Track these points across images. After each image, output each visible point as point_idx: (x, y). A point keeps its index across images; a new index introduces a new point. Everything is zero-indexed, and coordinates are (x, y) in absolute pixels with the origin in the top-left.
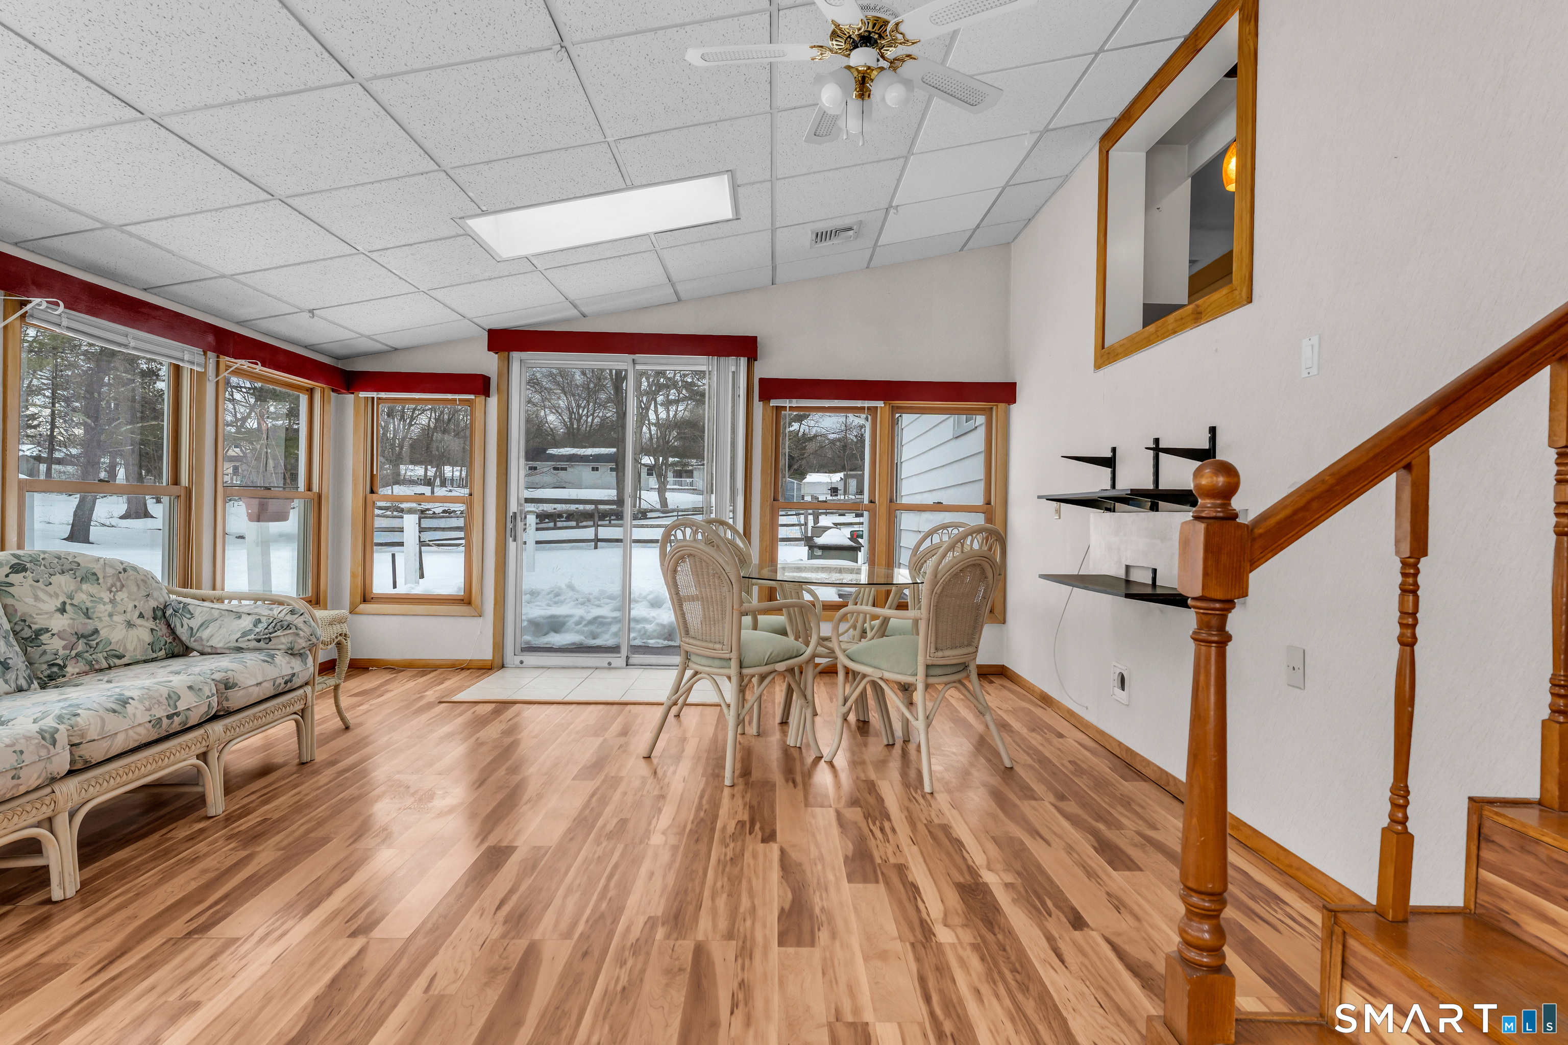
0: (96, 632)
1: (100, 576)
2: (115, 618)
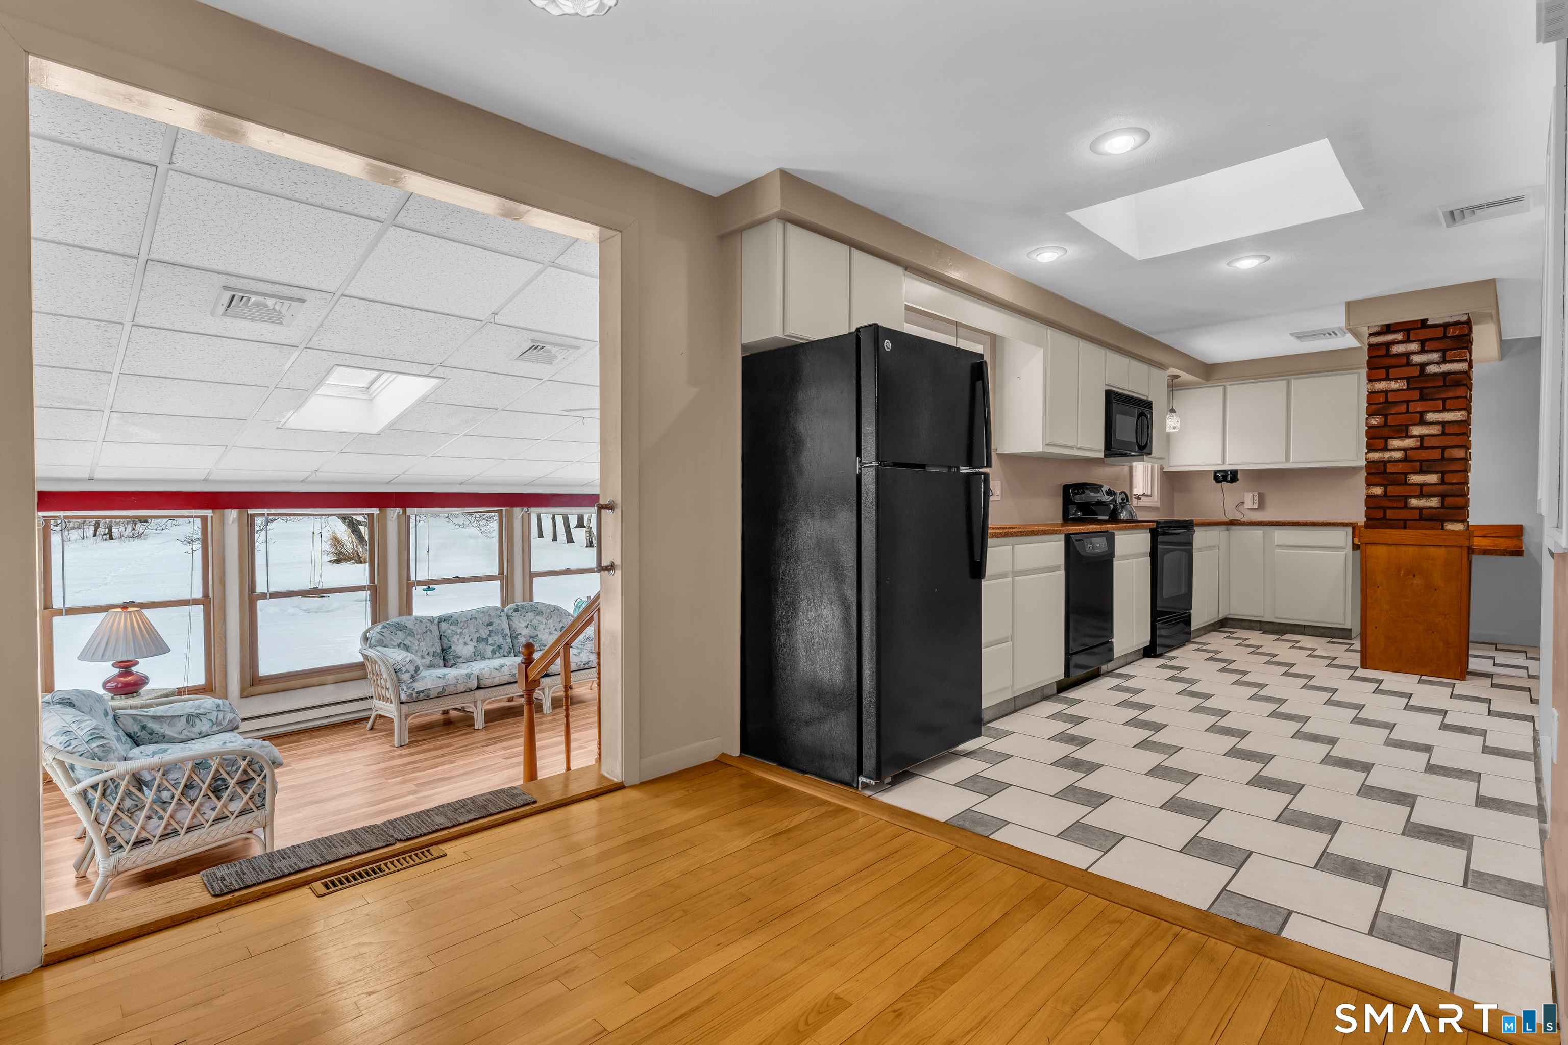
0: (537, 635)
1: (544, 613)
2: (545, 630)
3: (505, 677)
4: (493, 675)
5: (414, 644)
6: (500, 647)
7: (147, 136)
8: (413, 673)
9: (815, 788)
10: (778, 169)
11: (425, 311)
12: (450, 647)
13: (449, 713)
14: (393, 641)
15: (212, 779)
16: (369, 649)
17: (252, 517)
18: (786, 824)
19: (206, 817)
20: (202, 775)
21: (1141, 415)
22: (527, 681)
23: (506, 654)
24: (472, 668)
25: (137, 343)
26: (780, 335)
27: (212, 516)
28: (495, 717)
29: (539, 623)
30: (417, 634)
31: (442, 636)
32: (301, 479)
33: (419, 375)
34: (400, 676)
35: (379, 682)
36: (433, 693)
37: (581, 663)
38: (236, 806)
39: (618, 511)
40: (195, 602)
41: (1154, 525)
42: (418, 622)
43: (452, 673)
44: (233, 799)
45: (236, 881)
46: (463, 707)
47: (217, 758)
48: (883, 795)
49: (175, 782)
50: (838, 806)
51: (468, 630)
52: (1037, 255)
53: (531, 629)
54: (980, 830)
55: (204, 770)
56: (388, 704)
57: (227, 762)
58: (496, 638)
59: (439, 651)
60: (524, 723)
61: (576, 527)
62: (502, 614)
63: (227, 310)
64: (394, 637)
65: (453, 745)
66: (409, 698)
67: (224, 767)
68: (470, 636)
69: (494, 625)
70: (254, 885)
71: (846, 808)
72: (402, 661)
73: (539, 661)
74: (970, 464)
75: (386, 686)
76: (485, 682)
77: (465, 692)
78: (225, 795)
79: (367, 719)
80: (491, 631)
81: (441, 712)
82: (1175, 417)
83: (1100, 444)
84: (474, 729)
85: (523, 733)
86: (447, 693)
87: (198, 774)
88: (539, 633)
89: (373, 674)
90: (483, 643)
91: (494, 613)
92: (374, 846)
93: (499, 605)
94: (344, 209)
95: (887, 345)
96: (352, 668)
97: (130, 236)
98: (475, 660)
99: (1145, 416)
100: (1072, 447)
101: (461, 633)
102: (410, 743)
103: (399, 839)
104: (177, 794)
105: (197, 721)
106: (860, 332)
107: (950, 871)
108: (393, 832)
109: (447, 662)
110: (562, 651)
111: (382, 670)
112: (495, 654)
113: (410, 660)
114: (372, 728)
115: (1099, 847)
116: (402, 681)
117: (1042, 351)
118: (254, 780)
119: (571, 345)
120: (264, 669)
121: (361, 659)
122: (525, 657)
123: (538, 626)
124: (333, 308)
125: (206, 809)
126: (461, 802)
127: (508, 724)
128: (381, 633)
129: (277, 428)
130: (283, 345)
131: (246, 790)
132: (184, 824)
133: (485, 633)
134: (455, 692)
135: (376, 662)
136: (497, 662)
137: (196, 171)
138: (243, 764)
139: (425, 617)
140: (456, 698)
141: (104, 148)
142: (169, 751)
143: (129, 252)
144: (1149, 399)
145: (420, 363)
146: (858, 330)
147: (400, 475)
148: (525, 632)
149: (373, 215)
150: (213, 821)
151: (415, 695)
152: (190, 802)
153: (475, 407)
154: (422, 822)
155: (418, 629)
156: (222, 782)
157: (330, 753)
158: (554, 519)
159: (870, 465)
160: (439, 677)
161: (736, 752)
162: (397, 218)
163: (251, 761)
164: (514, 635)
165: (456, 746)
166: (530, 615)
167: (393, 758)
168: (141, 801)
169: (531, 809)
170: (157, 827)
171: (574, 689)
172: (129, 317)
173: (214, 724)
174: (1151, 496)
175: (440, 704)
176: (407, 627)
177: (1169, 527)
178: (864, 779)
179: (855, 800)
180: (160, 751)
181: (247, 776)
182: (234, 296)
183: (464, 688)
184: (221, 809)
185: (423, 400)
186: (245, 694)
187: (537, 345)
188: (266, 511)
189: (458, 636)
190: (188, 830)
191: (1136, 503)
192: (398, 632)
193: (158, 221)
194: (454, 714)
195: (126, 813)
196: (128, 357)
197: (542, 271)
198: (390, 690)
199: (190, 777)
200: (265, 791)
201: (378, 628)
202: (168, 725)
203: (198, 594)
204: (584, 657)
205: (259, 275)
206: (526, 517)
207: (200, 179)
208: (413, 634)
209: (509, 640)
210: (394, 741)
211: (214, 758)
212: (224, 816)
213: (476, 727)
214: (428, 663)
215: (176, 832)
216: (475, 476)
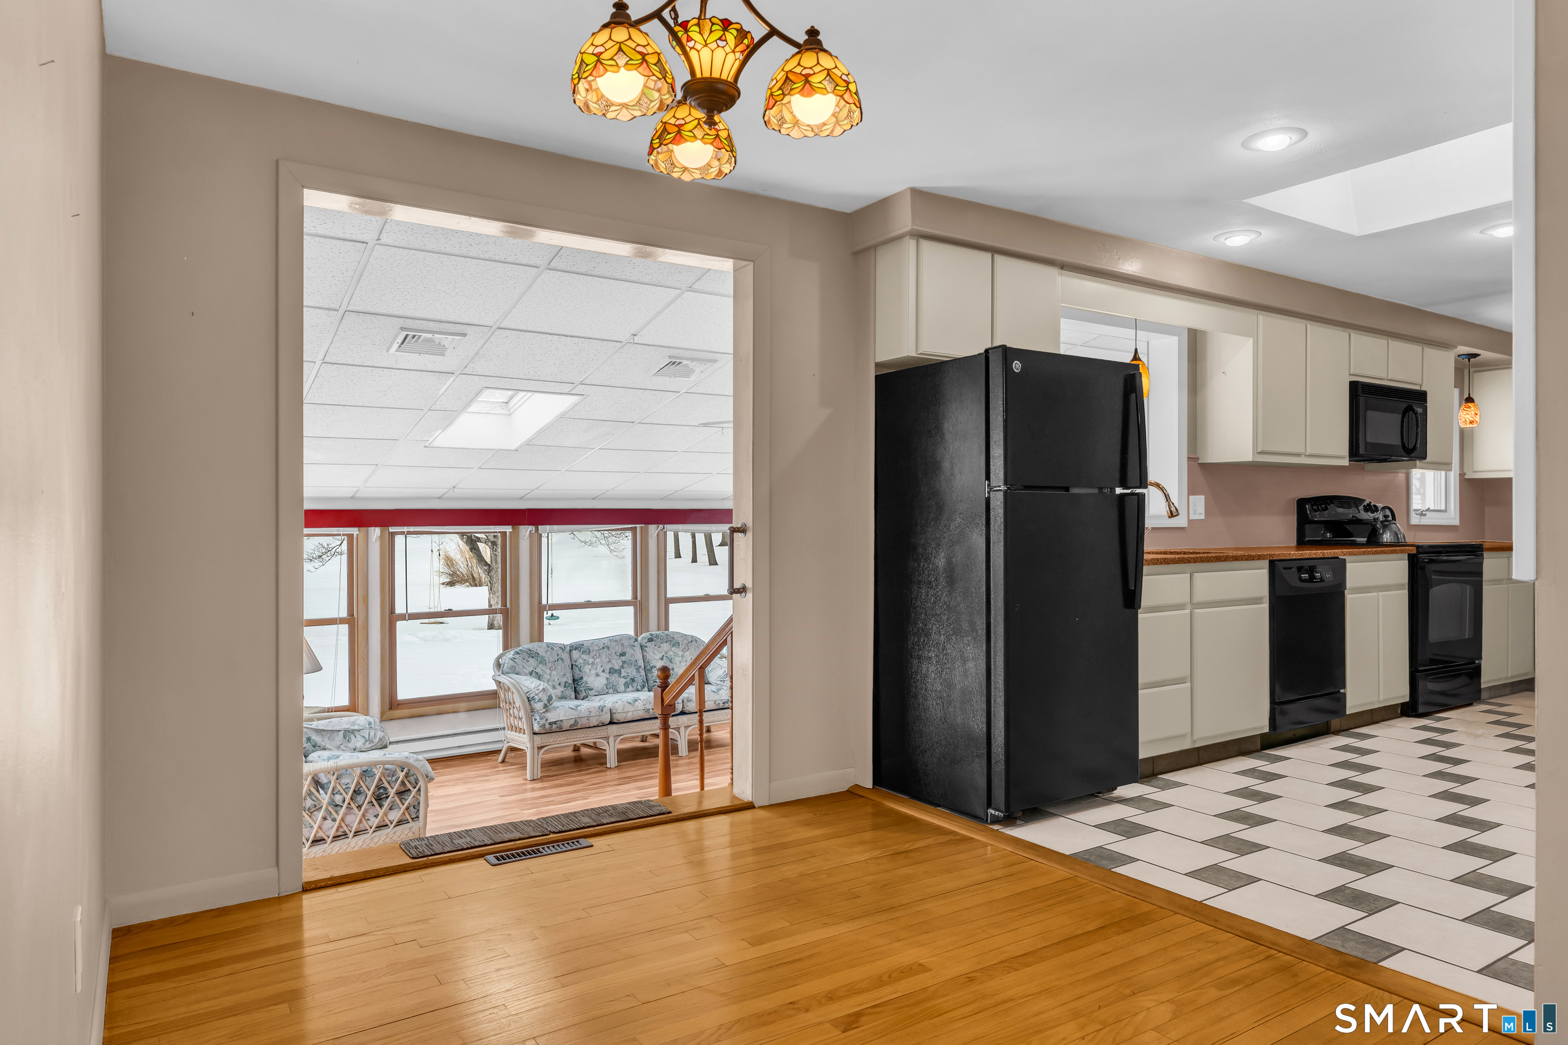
1: (681, 644)
2: (682, 663)
3: (639, 712)
4: (626, 709)
5: (546, 672)
6: (633, 680)
7: (365, 223)
8: (546, 702)
9: (945, 820)
10: (908, 188)
11: (569, 336)
12: (582, 678)
13: (580, 750)
14: (525, 668)
15: (376, 787)
16: (502, 675)
17: (393, 535)
18: (906, 846)
19: (370, 823)
20: (368, 782)
21: (1409, 409)
22: (663, 705)
23: (639, 688)
24: (605, 701)
25: (323, 377)
26: (913, 354)
27: (357, 534)
28: (628, 756)
29: (674, 655)
30: (549, 662)
31: (574, 666)
32: (439, 496)
33: (560, 393)
34: (533, 705)
35: (511, 711)
36: (566, 726)
37: (720, 702)
38: (395, 816)
39: (750, 534)
40: (342, 621)
41: (1414, 551)
42: (550, 649)
43: (585, 706)
44: (393, 808)
45: (427, 849)
46: (595, 743)
47: (380, 767)
48: (1013, 829)
49: (346, 786)
50: (964, 836)
51: (600, 660)
52: (1226, 239)
53: (666, 662)
54: (1104, 863)
55: (369, 777)
56: (521, 735)
57: (388, 772)
58: (629, 670)
59: (570, 681)
60: (659, 765)
61: (720, 545)
62: (636, 644)
63: (400, 346)
64: (526, 664)
65: (586, 782)
66: (542, 729)
67: (386, 777)
68: (602, 666)
69: (627, 655)
70: (441, 853)
71: (972, 838)
72: (535, 690)
73: (675, 685)
74: (1124, 485)
75: (519, 716)
76: (618, 717)
77: (597, 726)
78: (386, 804)
79: (498, 752)
80: (624, 662)
81: (572, 748)
82: (1472, 408)
83: (1343, 448)
84: (607, 767)
85: (658, 774)
86: (579, 726)
87: (364, 781)
88: (675, 666)
89: (506, 702)
90: (615, 675)
91: (627, 643)
92: (533, 834)
93: (632, 633)
94: (509, 260)
95: (1017, 366)
96: (483, 697)
97: (337, 295)
98: (607, 693)
99: (1413, 411)
100: (1299, 455)
101: (593, 663)
102: (542, 777)
103: (552, 831)
104: (348, 798)
105: (352, 736)
106: (989, 353)
107: (1059, 893)
108: (547, 826)
109: (579, 694)
110: (697, 675)
111: (515, 699)
112: (628, 687)
113: (543, 689)
114: (503, 761)
115: (1226, 886)
116: (535, 711)
117: (1250, 342)
118: (410, 792)
119: (708, 359)
120: (403, 694)
121: (494, 687)
122: (661, 681)
123: (674, 658)
124: (489, 339)
125: (370, 815)
126: (604, 808)
127: (644, 764)
128: (513, 659)
129: (425, 447)
130: (441, 372)
131: (403, 801)
132: (352, 828)
133: (618, 663)
134: (587, 726)
135: (509, 689)
136: (630, 696)
137: (396, 244)
138: (402, 775)
139: (556, 644)
140: (588, 733)
141: (332, 234)
142: (341, 758)
143: (333, 306)
144: (1423, 389)
145: (562, 382)
146: (987, 351)
147: (533, 490)
148: (660, 664)
149: (531, 263)
150: (376, 828)
151: (547, 726)
152: (357, 807)
153: (612, 421)
154: (571, 820)
155: (550, 657)
156: (384, 791)
157: (465, 783)
158: (694, 537)
159: (998, 489)
160: (572, 708)
161: (869, 784)
162: (551, 263)
163: (408, 773)
164: (648, 667)
165: (588, 783)
166: (665, 646)
167: (525, 791)
168: (319, 802)
169: (666, 817)
170: (331, 829)
171: (713, 732)
172: (321, 356)
173: (366, 741)
174: (1445, 511)
175: (573, 737)
176: (538, 654)
177: (1440, 553)
178: (993, 812)
179: (983, 831)
180: (334, 757)
181: (404, 787)
182: (407, 335)
183: (596, 722)
184: (383, 817)
185: (562, 416)
186: (384, 717)
187: (674, 361)
188: (405, 529)
189: (590, 666)
190: (355, 834)
191: (1418, 520)
192: (530, 659)
193: (360, 281)
194: (585, 751)
195: (307, 812)
196: (313, 389)
197: (679, 296)
198: (524, 720)
199: (358, 783)
200: (419, 803)
201: (511, 654)
202: (329, 738)
203: (344, 614)
204: (723, 695)
205: (431, 317)
206: (662, 535)
207: (398, 249)
208: (544, 662)
209: (643, 673)
210: (526, 775)
211: (378, 767)
212: (385, 824)
213: (608, 766)
214: (559, 694)
215: (345, 835)
216: (608, 491)
